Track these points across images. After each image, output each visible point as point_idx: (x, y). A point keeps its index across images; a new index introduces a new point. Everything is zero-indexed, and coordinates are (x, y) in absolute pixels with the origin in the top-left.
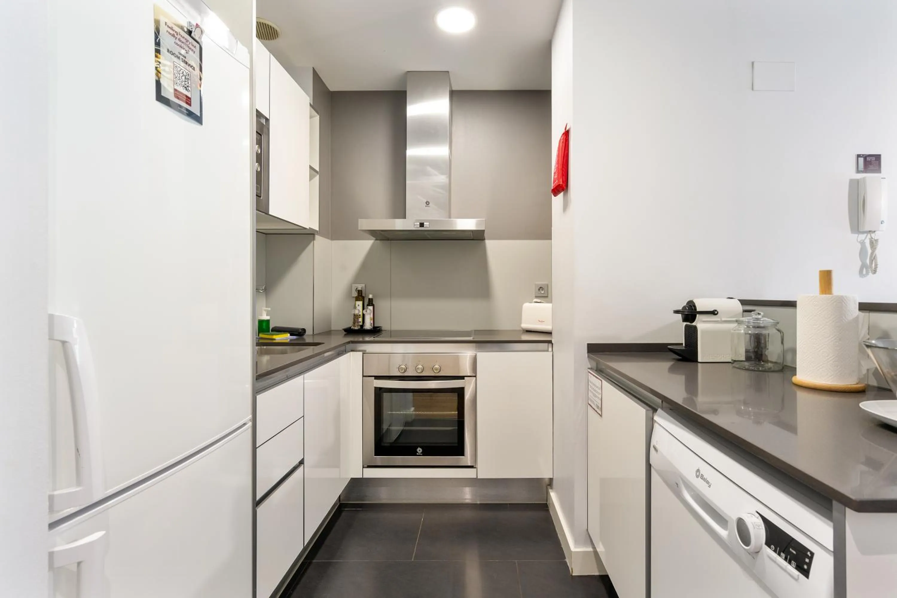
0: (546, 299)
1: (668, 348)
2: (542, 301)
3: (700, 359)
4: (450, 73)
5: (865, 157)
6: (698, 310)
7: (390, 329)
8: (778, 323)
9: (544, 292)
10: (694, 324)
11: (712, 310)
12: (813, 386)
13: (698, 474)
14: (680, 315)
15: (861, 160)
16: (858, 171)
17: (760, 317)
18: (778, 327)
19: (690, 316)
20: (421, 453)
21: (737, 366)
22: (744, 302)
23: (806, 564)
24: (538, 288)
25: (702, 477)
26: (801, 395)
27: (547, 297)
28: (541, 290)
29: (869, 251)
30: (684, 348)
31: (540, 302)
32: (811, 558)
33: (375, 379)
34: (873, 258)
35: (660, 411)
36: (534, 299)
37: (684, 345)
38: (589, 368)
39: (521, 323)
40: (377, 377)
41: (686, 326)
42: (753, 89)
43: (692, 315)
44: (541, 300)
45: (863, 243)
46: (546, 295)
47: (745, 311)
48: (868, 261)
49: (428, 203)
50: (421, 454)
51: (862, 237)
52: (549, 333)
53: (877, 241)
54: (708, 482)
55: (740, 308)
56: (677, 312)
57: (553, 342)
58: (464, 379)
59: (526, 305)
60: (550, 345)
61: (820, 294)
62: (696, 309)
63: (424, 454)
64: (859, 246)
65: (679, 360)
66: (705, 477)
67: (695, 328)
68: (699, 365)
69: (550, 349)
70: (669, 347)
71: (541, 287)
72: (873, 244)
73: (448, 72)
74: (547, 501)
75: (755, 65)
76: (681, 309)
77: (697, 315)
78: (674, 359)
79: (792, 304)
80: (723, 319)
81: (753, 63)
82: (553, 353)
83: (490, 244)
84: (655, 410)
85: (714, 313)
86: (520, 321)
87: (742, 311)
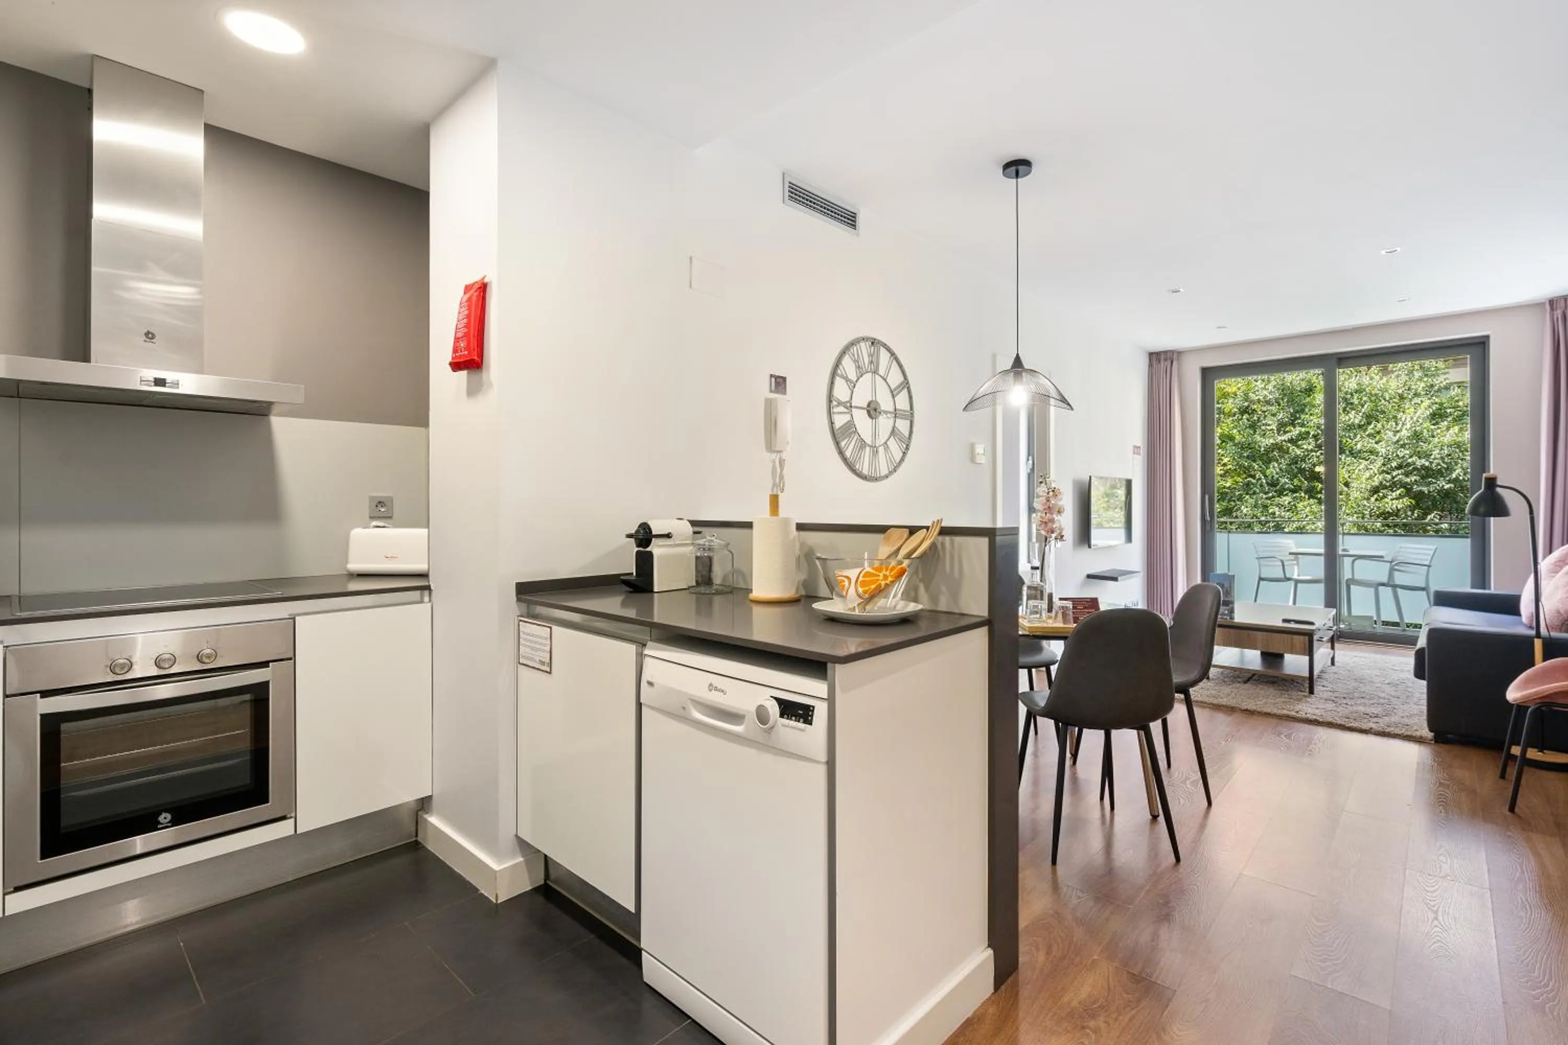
0: (390, 521)
1: (622, 579)
2: (387, 525)
3: (656, 590)
4: (205, 93)
5: (777, 377)
6: (654, 533)
7: (17, 593)
8: (728, 544)
9: (387, 509)
10: (648, 549)
11: (666, 533)
12: (766, 600)
13: (711, 687)
14: (632, 540)
15: (773, 380)
16: (771, 391)
17: (713, 538)
18: (730, 548)
19: (644, 541)
20: (168, 822)
21: (693, 591)
22: (694, 523)
23: (810, 716)
24: (375, 504)
25: (716, 689)
26: (757, 610)
27: (390, 517)
28: (379, 506)
29: (779, 470)
30: (634, 578)
31: (384, 527)
32: (813, 711)
33: (42, 697)
34: (781, 477)
35: (650, 644)
36: (370, 523)
37: (634, 574)
38: (518, 616)
39: (347, 562)
40: (45, 694)
41: (638, 552)
42: (691, 286)
43: (646, 539)
44: (385, 523)
45: (774, 462)
46: (390, 515)
47: (695, 533)
48: (777, 480)
49: (150, 336)
50: (169, 825)
51: (773, 456)
52: (424, 576)
53: (784, 460)
54: (723, 691)
55: (690, 529)
56: (630, 536)
57: (432, 588)
58: (268, 666)
59: (358, 533)
60: (426, 593)
61: (770, 515)
62: (651, 532)
63: (175, 822)
64: (771, 464)
65: (631, 592)
66: (719, 688)
67: (650, 554)
68: (656, 595)
69: (426, 599)
70: (622, 577)
71: (380, 502)
72: (782, 462)
73: (202, 91)
74: (417, 836)
75: (694, 260)
76: (633, 532)
77: (653, 539)
78: (627, 592)
79: (749, 525)
80: (677, 542)
81: (691, 258)
82: (432, 605)
83: (279, 424)
84: (644, 645)
85: (668, 536)
86: (346, 559)
87: (691, 533)
